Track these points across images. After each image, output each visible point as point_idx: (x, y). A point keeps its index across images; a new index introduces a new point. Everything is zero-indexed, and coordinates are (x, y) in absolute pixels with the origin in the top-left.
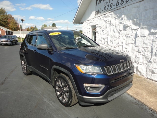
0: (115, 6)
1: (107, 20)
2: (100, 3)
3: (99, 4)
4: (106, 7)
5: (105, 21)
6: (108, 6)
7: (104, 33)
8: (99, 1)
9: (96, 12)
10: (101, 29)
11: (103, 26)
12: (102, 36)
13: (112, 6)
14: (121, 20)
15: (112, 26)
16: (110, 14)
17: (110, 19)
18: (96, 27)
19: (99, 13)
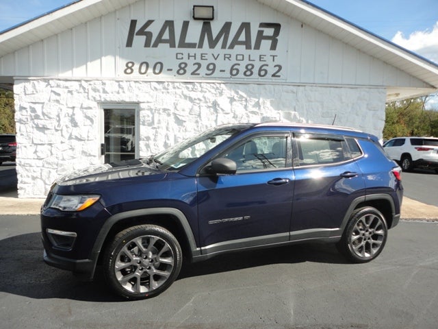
0: (227, 74)
1: (203, 99)
2: (155, 45)
3: (147, 44)
4: (186, 65)
5: (191, 100)
6: (196, 66)
7: (188, 129)
8: (145, 37)
9: (127, 65)
10: (172, 116)
11: (183, 110)
12: (178, 135)
13: (214, 70)
14: (254, 106)
15: (221, 115)
16: (213, 87)
17: (212, 99)
18: (140, 109)
19: (150, 70)
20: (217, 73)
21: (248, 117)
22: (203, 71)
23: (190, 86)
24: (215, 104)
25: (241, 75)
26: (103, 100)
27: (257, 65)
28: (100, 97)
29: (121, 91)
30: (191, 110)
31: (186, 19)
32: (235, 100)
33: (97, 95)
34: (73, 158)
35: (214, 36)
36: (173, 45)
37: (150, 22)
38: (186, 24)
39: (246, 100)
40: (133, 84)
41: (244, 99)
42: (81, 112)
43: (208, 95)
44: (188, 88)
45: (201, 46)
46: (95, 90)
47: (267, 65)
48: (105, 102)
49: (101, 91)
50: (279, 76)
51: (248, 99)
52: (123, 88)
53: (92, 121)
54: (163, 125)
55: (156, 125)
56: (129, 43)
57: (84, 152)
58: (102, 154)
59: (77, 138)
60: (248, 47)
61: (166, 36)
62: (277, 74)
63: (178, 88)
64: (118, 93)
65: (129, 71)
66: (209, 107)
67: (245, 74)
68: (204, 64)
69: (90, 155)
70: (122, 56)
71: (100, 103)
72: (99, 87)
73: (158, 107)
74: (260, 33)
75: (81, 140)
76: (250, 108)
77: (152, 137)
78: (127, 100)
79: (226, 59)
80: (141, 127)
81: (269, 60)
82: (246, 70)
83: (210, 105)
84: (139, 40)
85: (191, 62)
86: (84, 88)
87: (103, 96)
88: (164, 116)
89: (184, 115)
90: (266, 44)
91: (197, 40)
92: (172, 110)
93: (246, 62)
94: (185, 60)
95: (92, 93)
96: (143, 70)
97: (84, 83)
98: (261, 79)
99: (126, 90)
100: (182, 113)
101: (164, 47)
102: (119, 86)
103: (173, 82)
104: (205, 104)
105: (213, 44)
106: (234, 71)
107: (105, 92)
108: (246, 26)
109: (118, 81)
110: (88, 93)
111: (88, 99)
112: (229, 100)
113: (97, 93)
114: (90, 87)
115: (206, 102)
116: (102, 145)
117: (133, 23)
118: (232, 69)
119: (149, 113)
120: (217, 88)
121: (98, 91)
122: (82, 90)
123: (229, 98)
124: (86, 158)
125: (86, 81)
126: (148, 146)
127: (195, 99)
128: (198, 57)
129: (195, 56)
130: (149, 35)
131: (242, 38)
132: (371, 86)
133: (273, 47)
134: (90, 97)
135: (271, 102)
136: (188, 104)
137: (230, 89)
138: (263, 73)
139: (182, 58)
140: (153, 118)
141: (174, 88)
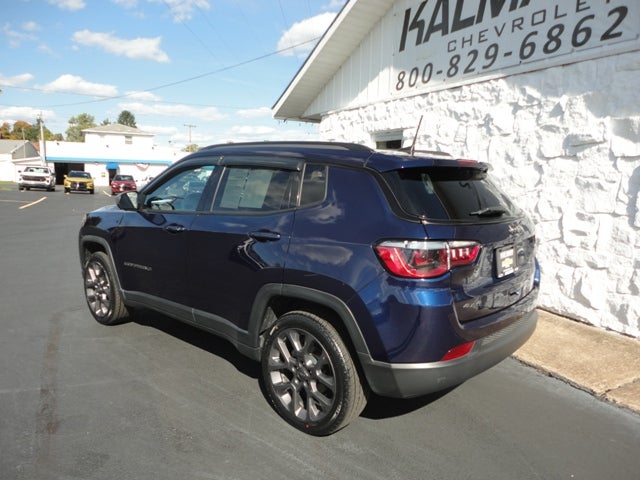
0: (515, 58)
1: (471, 113)
2: (427, 39)
3: (418, 42)
4: (458, 57)
5: (458, 117)
6: (472, 56)
8: (417, 30)
9: (399, 77)
10: (434, 147)
11: (447, 135)
13: (495, 56)
14: (553, 114)
15: (495, 139)
16: (488, 89)
17: (485, 111)
18: (403, 138)
19: (419, 79)
20: (500, 61)
21: (539, 138)
22: (481, 61)
23: (457, 93)
24: (488, 120)
25: (539, 52)
27: (572, 22)
28: (372, 126)
29: (388, 115)
30: (456, 134)
32: (521, 108)
33: (369, 125)
36: (445, 31)
37: (423, 6)
39: (539, 105)
41: (536, 103)
43: (479, 104)
44: (454, 97)
45: (480, 18)
46: (369, 118)
47: (592, 17)
48: (375, 133)
49: (373, 118)
50: (619, 34)
51: (543, 100)
52: (389, 111)
56: (402, 45)
61: (439, 19)
62: (615, 31)
63: (444, 100)
64: (386, 118)
65: (400, 85)
66: (480, 126)
67: (546, 50)
70: (395, 67)
72: (372, 113)
76: (545, 120)
78: (392, 127)
79: (516, 28)
81: (595, 6)
82: (548, 40)
83: (482, 122)
85: (465, 51)
86: (361, 118)
89: (447, 143)
91: (475, 11)
92: (434, 137)
93: (550, 23)
94: (458, 50)
96: (413, 80)
97: (361, 111)
99: (392, 113)
100: (444, 140)
102: (387, 108)
103: (438, 92)
104: (475, 122)
105: (497, 8)
106: (527, 48)
109: (387, 102)
110: (363, 123)
112: (512, 108)
113: (370, 122)
114: (365, 115)
115: (477, 118)
117: (408, 14)
118: (523, 46)
120: (493, 90)
123: (511, 104)
125: (364, 108)
127: (462, 115)
128: (476, 39)
129: (471, 40)
130: (421, 26)
135: (587, 99)
136: (454, 125)
137: (512, 87)
138: (581, 37)
139: (455, 48)
141: (439, 100)
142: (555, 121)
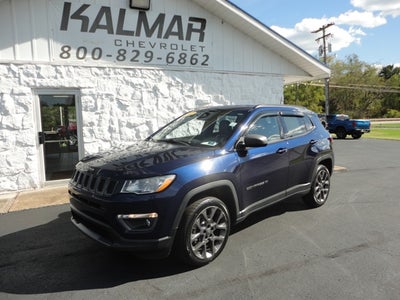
0: (164, 61)
1: (144, 84)
2: (92, 31)
3: (84, 29)
4: (124, 51)
5: (133, 85)
6: (135, 53)
7: (132, 113)
8: (81, 21)
9: (62, 49)
10: (115, 102)
11: (126, 95)
12: (122, 119)
13: (151, 57)
14: (189, 91)
15: (161, 99)
16: (153, 74)
17: (152, 84)
18: (81, 95)
19: (89, 56)
20: (154, 61)
21: (184, 100)
22: (141, 58)
23: (131, 72)
24: (155, 89)
25: (176, 62)
26: (38, 85)
27: (189, 54)
28: (35, 82)
29: (58, 75)
30: (133, 95)
31: (123, 7)
32: (172, 85)
33: (30, 80)
34: (6, 149)
35: (150, 26)
36: (111, 31)
37: (85, 7)
38: (122, 12)
39: (182, 86)
40: (72, 69)
41: (180, 85)
42: (12, 99)
43: (148, 81)
44: (129, 74)
45: (138, 34)
46: (28, 75)
47: (197, 55)
48: (42, 88)
49: (36, 75)
50: (207, 65)
52: (61, 73)
53: (26, 108)
54: (107, 110)
55: (99, 111)
56: (64, 26)
57: (18, 143)
58: (40, 143)
59: (8, 128)
60: (181, 38)
61: (103, 22)
62: (206, 63)
63: (120, 74)
64: (56, 78)
65: (65, 55)
66: (149, 92)
67: (179, 62)
68: (142, 52)
69: (27, 145)
70: (56, 40)
71: (35, 89)
72: (33, 71)
73: (101, 92)
74: (190, 26)
75: (14, 129)
76: (186, 93)
77: (96, 123)
78: (67, 86)
79: (162, 48)
80: (83, 112)
81: (198, 51)
82: (180, 58)
83: (150, 90)
84: (75, 25)
85: (130, 49)
86: (14, 73)
87: (38, 81)
88: (107, 101)
89: (126, 100)
90: (195, 36)
91: (134, 29)
92: (115, 96)
93: (180, 51)
94: (124, 47)
95: (23, 78)
96: (81, 55)
97: (13, 67)
98: (192, 67)
99: (64, 74)
100: (124, 98)
101: (101, 33)
102: (57, 71)
103: (114, 68)
104: (146, 90)
105: (149, 33)
106: (169, 59)
107: (39, 76)
108: (177, 19)
109: (55, 66)
110: (19, 78)
111: (20, 84)
112: (167, 85)
113: (31, 78)
114: (21, 72)
115: (147, 87)
116: (40, 133)
117: (67, 6)
118: (168, 58)
119: (91, 98)
120: (157, 75)
121: (32, 75)
122: (11, 75)
123: (167, 83)
124: (22, 149)
125: (16, 65)
126: (92, 132)
127: (136, 85)
128: (137, 45)
129: (133, 44)
130: (85, 20)
131: (175, 29)
132: (273, 75)
133: (201, 39)
134: (22, 82)
136: (130, 90)
137: (167, 75)
138: (194, 61)
139: (121, 45)
140: (96, 104)
141: (115, 73)
142: (190, 94)
